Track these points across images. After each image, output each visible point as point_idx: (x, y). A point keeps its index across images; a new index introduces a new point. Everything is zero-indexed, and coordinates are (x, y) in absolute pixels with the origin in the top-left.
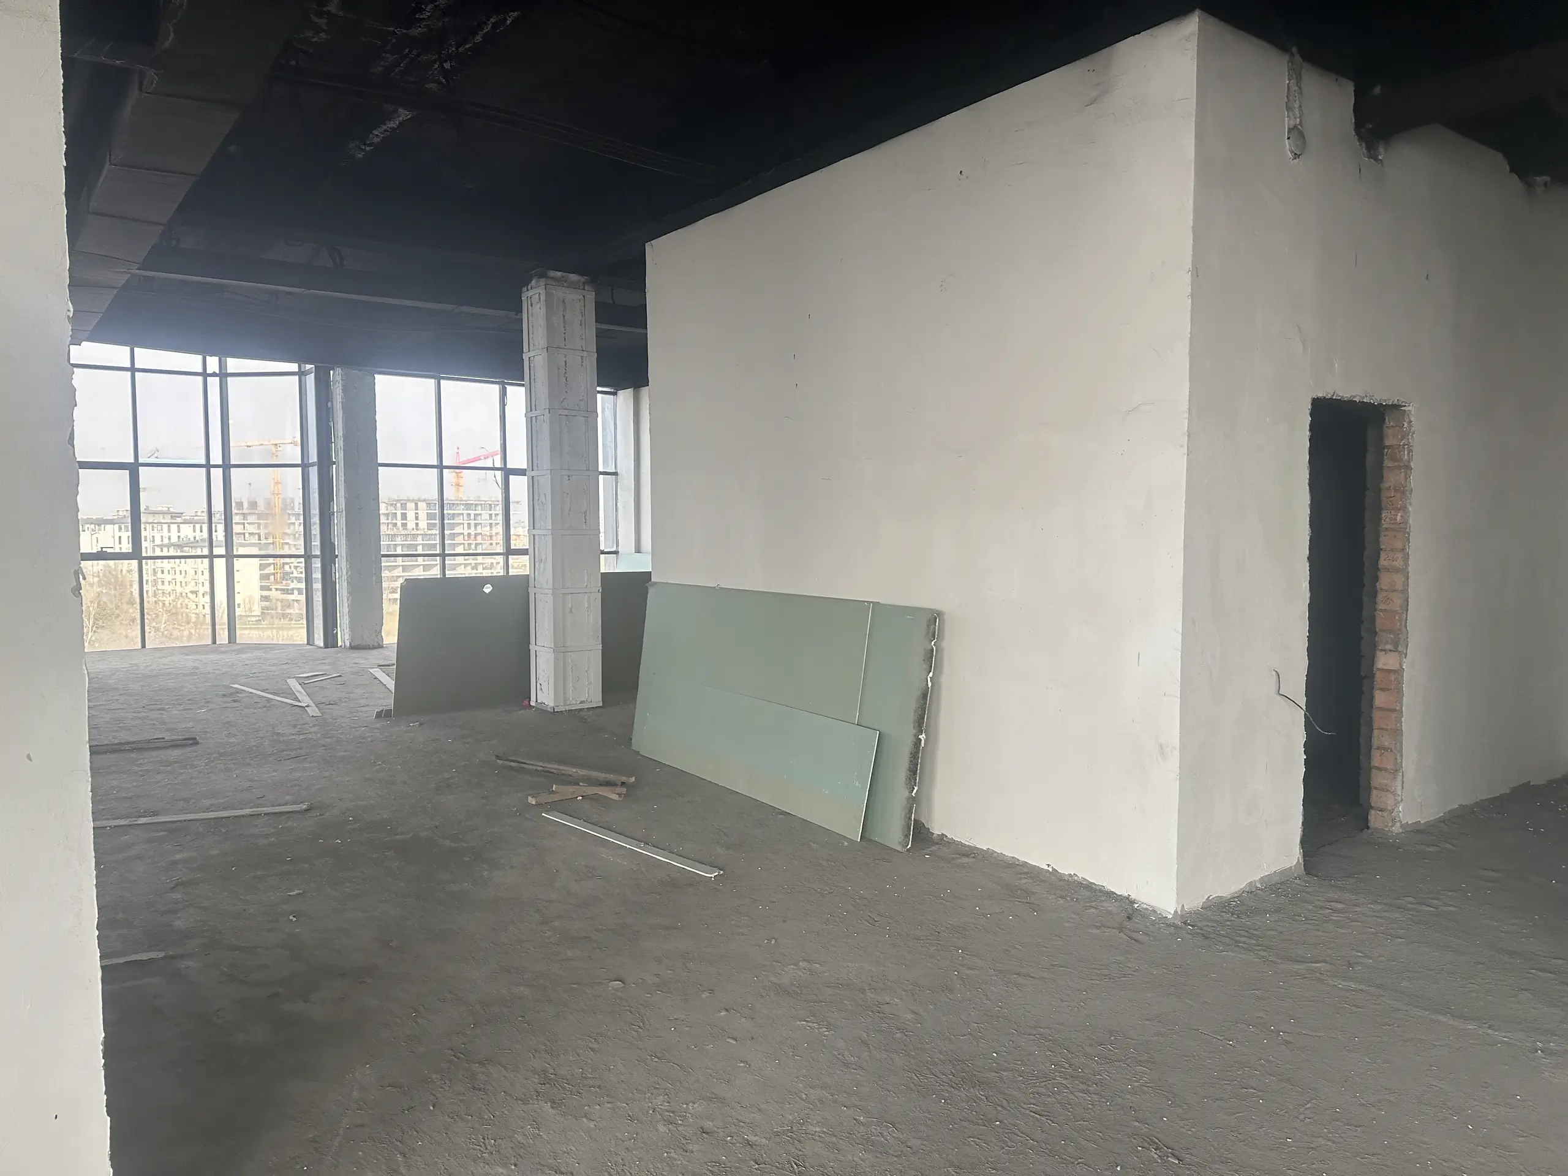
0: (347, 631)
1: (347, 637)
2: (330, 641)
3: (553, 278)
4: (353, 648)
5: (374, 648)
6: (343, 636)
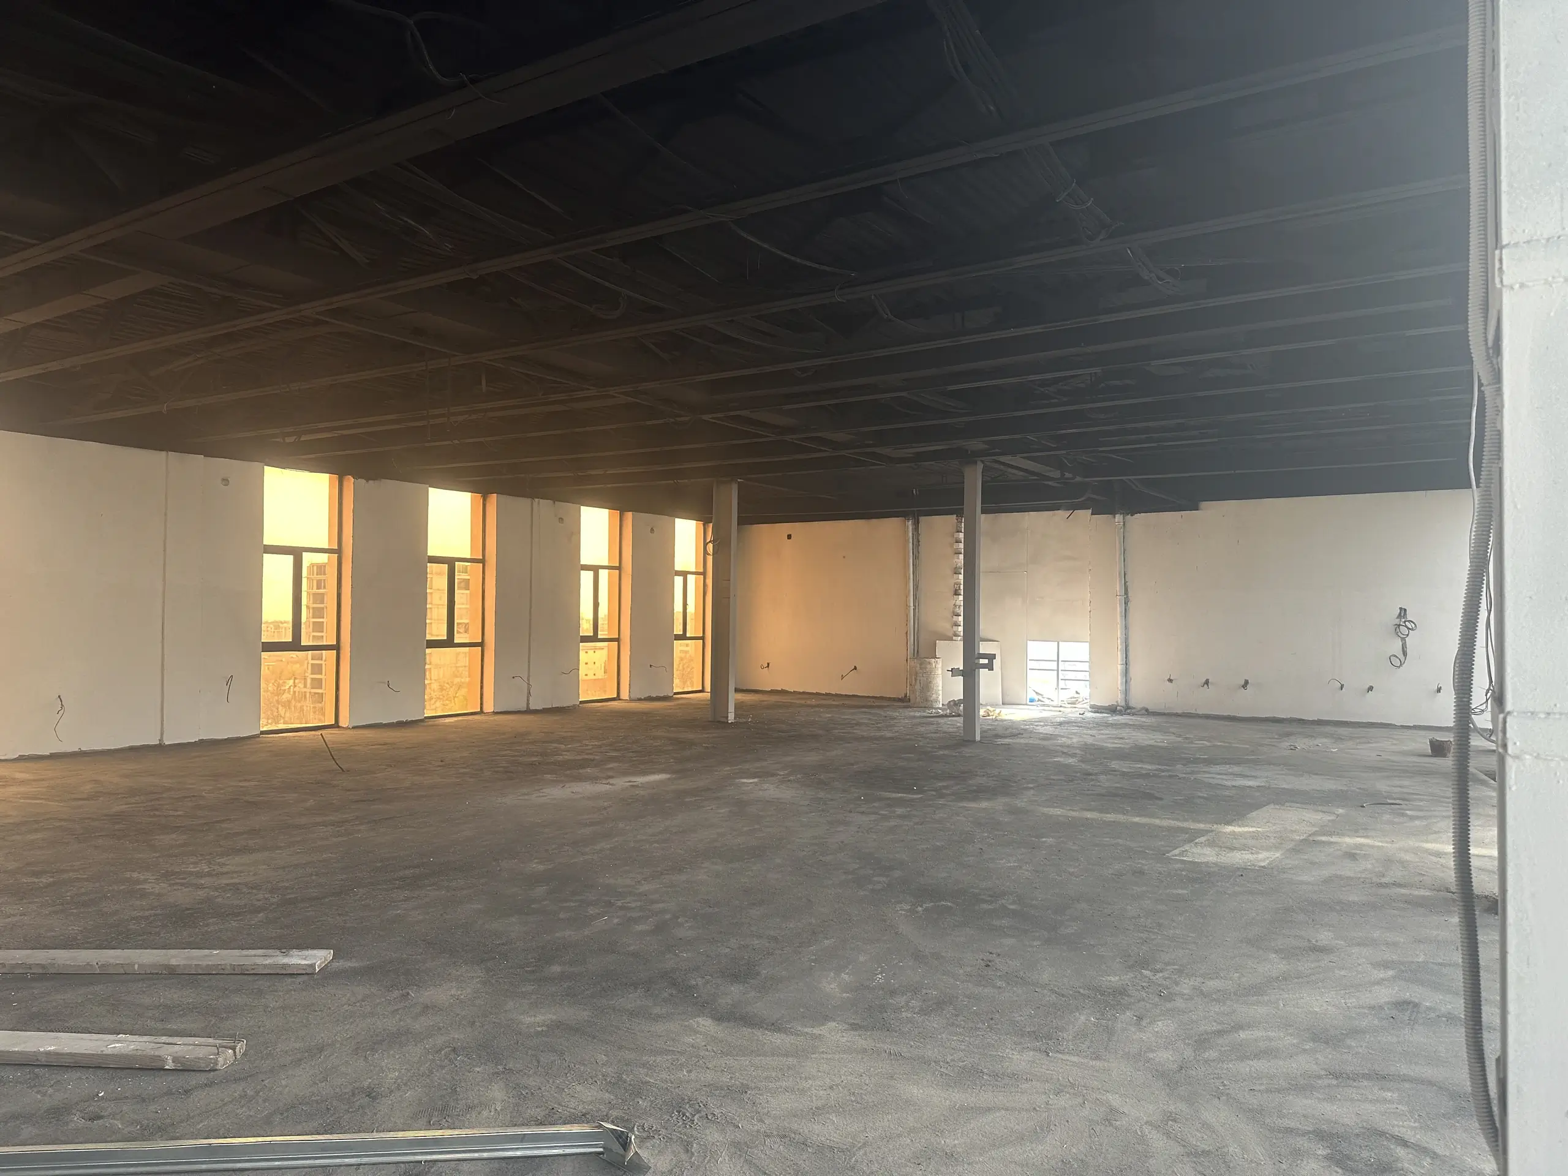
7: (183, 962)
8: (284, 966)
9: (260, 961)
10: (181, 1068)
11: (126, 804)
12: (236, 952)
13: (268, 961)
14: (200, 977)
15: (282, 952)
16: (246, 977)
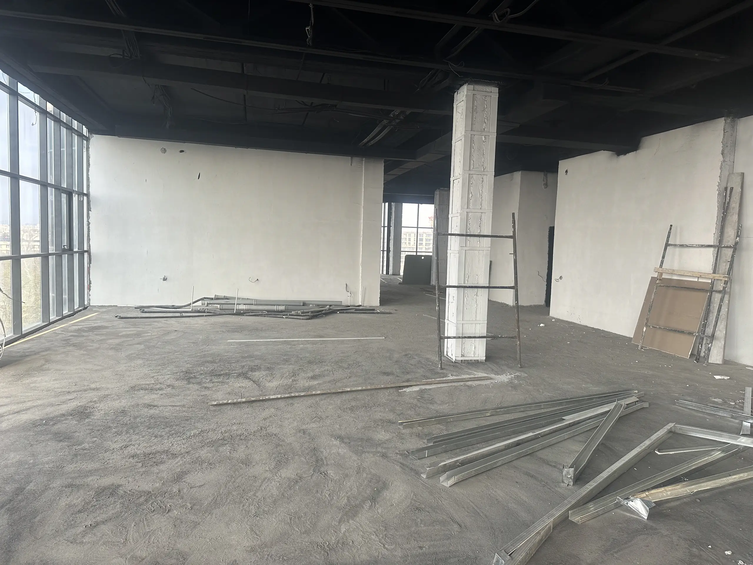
0: (392, 270)
1: (392, 272)
2: (387, 272)
3: (441, 189)
4: (393, 275)
5: (398, 275)
6: (391, 272)
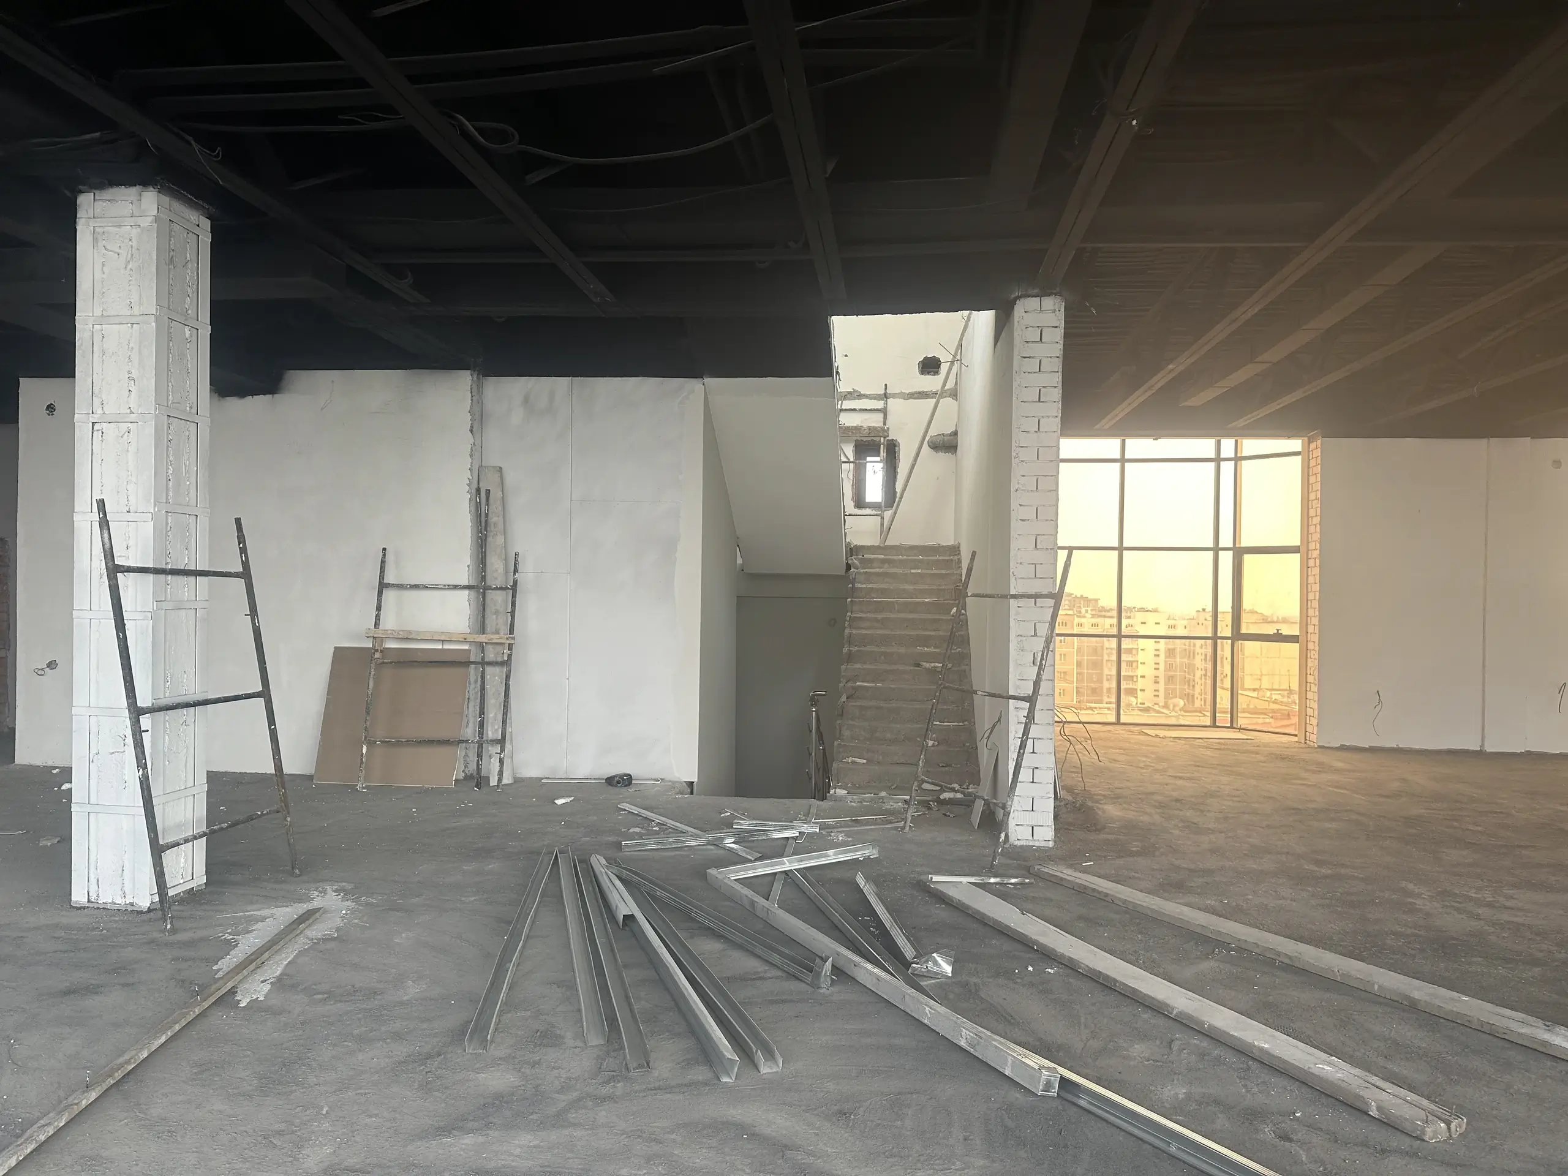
7: (1427, 998)
8: (1545, 1043)
9: (1514, 1026)
10: (1385, 1120)
11: (1426, 809)
12: (1489, 1006)
13: (1524, 1030)
14: (1442, 1020)
15: (1545, 1025)
16: (1495, 1040)
